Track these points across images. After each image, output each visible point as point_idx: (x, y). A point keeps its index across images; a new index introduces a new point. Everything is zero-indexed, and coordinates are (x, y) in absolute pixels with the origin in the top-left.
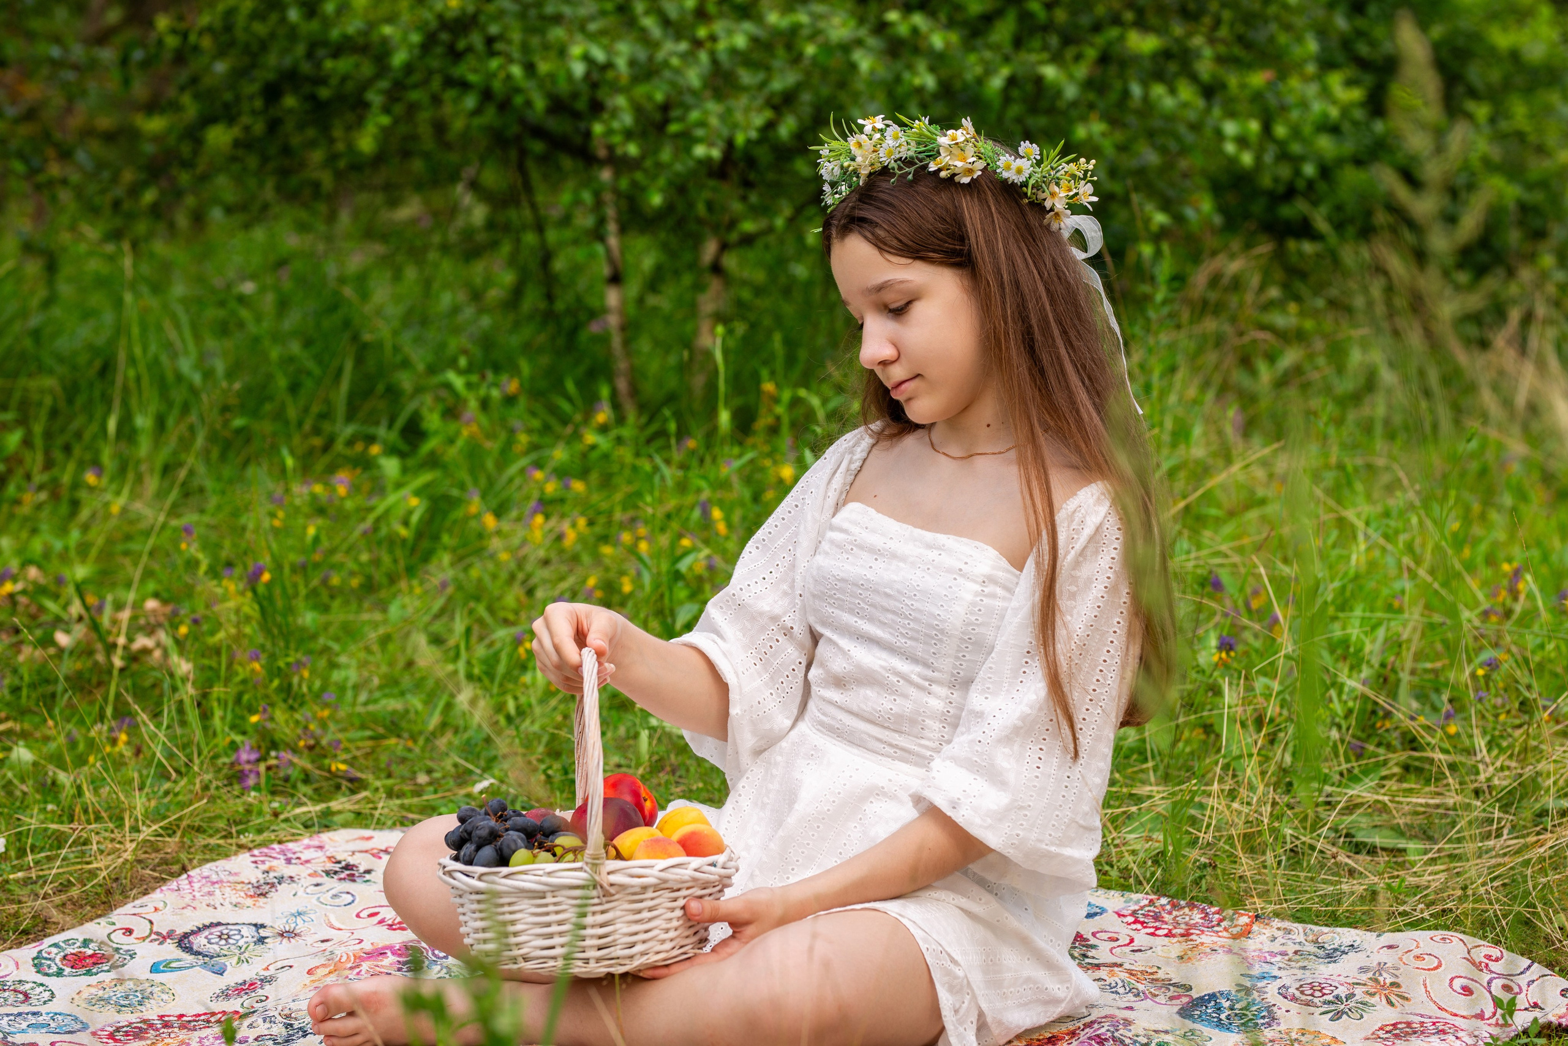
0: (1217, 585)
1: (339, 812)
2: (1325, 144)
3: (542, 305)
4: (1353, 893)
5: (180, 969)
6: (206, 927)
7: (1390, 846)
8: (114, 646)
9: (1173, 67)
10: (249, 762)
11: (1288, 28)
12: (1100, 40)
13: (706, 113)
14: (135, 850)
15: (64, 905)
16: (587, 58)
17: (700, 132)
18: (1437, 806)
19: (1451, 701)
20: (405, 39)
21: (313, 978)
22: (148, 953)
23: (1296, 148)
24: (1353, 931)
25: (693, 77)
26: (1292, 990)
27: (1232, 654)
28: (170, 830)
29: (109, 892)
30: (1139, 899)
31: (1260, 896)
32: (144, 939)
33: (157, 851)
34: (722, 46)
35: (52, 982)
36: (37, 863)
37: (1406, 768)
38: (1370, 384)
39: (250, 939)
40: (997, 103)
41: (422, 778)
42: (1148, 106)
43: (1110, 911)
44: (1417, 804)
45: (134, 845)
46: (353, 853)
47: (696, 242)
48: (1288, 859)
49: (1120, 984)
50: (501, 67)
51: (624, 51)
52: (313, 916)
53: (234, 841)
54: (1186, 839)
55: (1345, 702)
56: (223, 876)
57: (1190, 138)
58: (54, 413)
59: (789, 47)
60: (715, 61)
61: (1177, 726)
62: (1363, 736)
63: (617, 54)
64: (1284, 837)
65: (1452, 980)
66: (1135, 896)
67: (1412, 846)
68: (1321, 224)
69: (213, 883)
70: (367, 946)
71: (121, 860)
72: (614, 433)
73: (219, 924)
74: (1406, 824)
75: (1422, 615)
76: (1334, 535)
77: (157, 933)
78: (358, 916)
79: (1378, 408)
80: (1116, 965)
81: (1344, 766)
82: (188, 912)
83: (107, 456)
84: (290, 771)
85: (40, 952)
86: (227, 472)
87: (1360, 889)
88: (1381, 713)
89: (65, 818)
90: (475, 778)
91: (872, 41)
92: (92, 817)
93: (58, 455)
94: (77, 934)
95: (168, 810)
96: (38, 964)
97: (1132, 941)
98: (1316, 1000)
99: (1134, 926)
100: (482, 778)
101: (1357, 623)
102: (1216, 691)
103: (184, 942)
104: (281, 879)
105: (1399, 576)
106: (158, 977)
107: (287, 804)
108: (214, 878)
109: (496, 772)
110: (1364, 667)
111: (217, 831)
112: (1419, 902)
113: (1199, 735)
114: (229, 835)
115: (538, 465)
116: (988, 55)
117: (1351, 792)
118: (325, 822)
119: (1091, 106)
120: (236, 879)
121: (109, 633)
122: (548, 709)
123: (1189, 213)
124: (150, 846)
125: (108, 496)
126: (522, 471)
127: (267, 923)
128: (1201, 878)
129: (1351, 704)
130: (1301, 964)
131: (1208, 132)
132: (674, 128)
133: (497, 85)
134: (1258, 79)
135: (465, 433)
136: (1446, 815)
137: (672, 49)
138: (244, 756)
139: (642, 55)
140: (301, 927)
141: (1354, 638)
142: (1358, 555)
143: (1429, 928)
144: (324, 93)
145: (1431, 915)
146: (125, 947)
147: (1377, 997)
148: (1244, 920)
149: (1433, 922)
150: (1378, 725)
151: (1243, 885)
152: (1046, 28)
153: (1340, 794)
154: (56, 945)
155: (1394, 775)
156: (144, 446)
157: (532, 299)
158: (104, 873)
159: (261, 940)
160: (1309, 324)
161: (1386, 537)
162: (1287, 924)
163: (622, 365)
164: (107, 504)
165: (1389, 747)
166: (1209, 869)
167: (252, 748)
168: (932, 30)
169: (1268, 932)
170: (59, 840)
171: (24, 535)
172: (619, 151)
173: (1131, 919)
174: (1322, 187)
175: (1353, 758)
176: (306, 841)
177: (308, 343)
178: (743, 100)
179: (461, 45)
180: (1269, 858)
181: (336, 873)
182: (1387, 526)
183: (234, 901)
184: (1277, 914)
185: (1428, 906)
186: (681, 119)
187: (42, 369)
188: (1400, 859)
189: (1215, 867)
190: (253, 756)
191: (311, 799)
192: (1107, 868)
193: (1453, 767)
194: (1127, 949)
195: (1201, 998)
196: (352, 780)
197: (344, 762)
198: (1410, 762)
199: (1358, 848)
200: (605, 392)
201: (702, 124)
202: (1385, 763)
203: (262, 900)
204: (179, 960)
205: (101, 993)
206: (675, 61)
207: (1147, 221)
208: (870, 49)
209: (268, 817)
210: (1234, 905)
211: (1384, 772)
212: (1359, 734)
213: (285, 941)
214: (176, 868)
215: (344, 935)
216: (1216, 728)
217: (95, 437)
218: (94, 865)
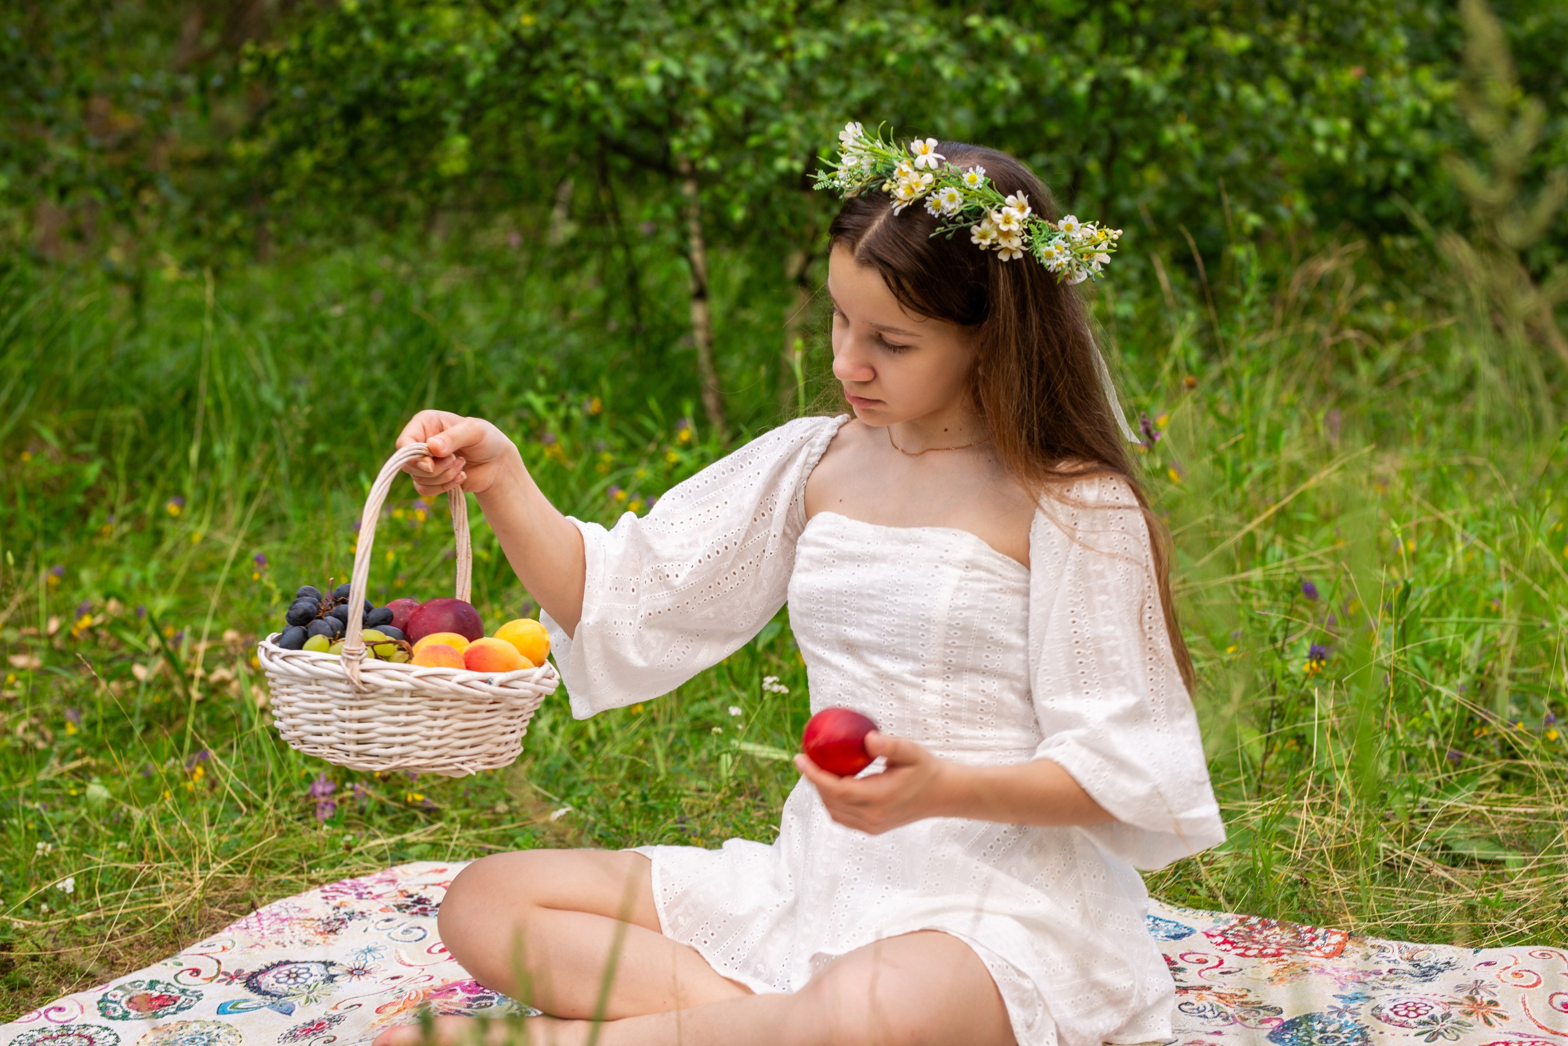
0: (1310, 592)
1: (414, 844)
2: (1421, 140)
3: (630, 321)
4: (1449, 908)
5: (247, 1009)
6: (274, 966)
7: (1489, 858)
8: (192, 677)
9: (1258, 66)
10: (324, 794)
11: (1377, 23)
12: (1185, 39)
13: (786, 125)
14: (204, 887)
15: (131, 945)
16: (662, 72)
17: (781, 145)
18: (1536, 816)
19: (1552, 705)
20: (479, 58)
21: (382, 1016)
22: (216, 993)
23: (1391, 145)
24: (1449, 948)
25: (772, 89)
26: (1386, 1011)
27: (1323, 663)
28: (240, 866)
29: (177, 932)
30: (1229, 918)
31: (1354, 912)
32: (211, 979)
33: (227, 888)
34: (800, 54)
35: (117, 1026)
36: (106, 903)
37: (1505, 776)
38: (1470, 381)
39: (319, 978)
40: (1083, 106)
41: (501, 807)
42: (1237, 107)
43: (1199, 932)
44: (1516, 814)
45: (202, 882)
46: (426, 886)
47: (781, 256)
48: (1383, 873)
49: (1209, 1008)
50: (577, 84)
51: (700, 65)
52: (383, 953)
53: (304, 876)
54: (1276, 855)
55: (1443, 709)
56: (293, 913)
57: (1279, 137)
58: (137, 444)
59: (869, 55)
60: (793, 72)
61: (1268, 738)
62: (1461, 743)
63: (694, 67)
64: (1377, 851)
65: (1552, 997)
66: (1224, 916)
67: (1511, 857)
68: (1419, 221)
69: (283, 920)
70: (437, 983)
71: (189, 899)
72: (698, 450)
73: (288, 962)
74: (1505, 835)
75: (1521, 619)
76: (1429, 536)
77: (225, 973)
78: (429, 951)
79: (1481, 405)
80: (1204, 988)
81: (1441, 776)
82: (256, 951)
83: (189, 486)
84: (365, 803)
85: (106, 995)
86: (310, 499)
87: (1457, 904)
88: (1478, 721)
89: (135, 856)
90: (554, 805)
91: (953, 47)
92: (162, 854)
93: (141, 485)
94: (144, 975)
95: (239, 846)
96: (103, 1007)
97: (1221, 962)
98: (1411, 1021)
99: (1223, 947)
100: (561, 805)
101: (1453, 628)
102: (1308, 701)
103: (252, 982)
104: (351, 916)
105: (1498, 579)
106: (225, 1019)
107: (361, 837)
108: (284, 915)
109: (574, 799)
110: (1462, 674)
111: (289, 866)
112: (1518, 916)
113: (1292, 746)
114: (300, 871)
115: (622, 485)
116: (1072, 58)
117: (1447, 803)
118: (400, 855)
119: (1178, 108)
120: (309, 916)
121: (188, 664)
122: (629, 734)
123: (1281, 210)
124: (222, 883)
125: (191, 526)
126: (606, 491)
127: (336, 960)
128: (1292, 895)
129: (1449, 711)
130: (1395, 983)
131: (1299, 131)
132: (753, 141)
133: (575, 103)
134: (1349, 76)
135: (548, 453)
136: (1546, 825)
137: (749, 61)
138: (320, 789)
139: (719, 67)
140: (371, 964)
141: (1450, 644)
142: (1456, 557)
143: (1528, 943)
144: (405, 115)
145: (1531, 929)
146: (192, 989)
147: (1474, 1016)
148: (1336, 939)
149: (1532, 936)
150: (1476, 732)
151: (1336, 902)
152: (1133, 29)
153: (1436, 805)
154: (121, 988)
155: (1493, 783)
156: (227, 473)
157: (619, 317)
158: (172, 912)
159: (331, 978)
160: (1406, 324)
161: (1484, 539)
162: (1381, 942)
163: (710, 381)
164: (189, 535)
165: (1487, 754)
166: (1301, 886)
167: (327, 780)
168: (1014, 35)
169: (1361, 951)
170: (128, 878)
171: (105, 567)
172: (700, 166)
173: (1220, 939)
174: (1419, 183)
175: (1451, 768)
176: (378, 875)
177: (393, 366)
178: (824, 112)
179: (537, 62)
180: (1362, 872)
181: (408, 907)
182: (1484, 528)
183: (304, 938)
184: (1372, 932)
185: (1527, 920)
186: (759, 132)
187: (123, 400)
188: (1499, 872)
189: (1306, 884)
190: (329, 789)
191: (386, 830)
192: (1196, 887)
193: (1552, 775)
194: (1217, 971)
195: (1292, 1021)
196: (429, 811)
197: (421, 792)
198: (1508, 769)
199: (1455, 860)
200: (688, 408)
201: (783, 136)
202: (1484, 771)
203: (332, 937)
204: (246, 1001)
205: (166, 1036)
206: (752, 73)
207: (1240, 223)
208: (951, 56)
209: (341, 851)
210: (1326, 923)
211: (1482, 781)
212: (1457, 742)
213: (355, 978)
214: (245, 905)
215: (414, 972)
216: (1308, 739)
217: (177, 467)
218: (163, 904)
